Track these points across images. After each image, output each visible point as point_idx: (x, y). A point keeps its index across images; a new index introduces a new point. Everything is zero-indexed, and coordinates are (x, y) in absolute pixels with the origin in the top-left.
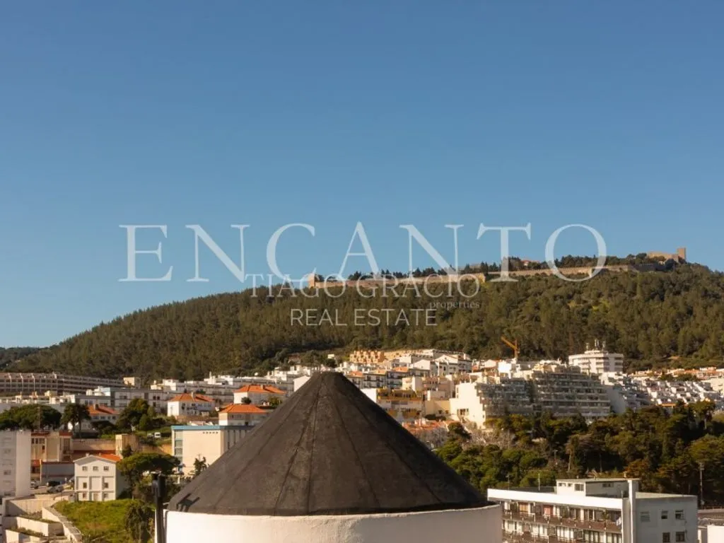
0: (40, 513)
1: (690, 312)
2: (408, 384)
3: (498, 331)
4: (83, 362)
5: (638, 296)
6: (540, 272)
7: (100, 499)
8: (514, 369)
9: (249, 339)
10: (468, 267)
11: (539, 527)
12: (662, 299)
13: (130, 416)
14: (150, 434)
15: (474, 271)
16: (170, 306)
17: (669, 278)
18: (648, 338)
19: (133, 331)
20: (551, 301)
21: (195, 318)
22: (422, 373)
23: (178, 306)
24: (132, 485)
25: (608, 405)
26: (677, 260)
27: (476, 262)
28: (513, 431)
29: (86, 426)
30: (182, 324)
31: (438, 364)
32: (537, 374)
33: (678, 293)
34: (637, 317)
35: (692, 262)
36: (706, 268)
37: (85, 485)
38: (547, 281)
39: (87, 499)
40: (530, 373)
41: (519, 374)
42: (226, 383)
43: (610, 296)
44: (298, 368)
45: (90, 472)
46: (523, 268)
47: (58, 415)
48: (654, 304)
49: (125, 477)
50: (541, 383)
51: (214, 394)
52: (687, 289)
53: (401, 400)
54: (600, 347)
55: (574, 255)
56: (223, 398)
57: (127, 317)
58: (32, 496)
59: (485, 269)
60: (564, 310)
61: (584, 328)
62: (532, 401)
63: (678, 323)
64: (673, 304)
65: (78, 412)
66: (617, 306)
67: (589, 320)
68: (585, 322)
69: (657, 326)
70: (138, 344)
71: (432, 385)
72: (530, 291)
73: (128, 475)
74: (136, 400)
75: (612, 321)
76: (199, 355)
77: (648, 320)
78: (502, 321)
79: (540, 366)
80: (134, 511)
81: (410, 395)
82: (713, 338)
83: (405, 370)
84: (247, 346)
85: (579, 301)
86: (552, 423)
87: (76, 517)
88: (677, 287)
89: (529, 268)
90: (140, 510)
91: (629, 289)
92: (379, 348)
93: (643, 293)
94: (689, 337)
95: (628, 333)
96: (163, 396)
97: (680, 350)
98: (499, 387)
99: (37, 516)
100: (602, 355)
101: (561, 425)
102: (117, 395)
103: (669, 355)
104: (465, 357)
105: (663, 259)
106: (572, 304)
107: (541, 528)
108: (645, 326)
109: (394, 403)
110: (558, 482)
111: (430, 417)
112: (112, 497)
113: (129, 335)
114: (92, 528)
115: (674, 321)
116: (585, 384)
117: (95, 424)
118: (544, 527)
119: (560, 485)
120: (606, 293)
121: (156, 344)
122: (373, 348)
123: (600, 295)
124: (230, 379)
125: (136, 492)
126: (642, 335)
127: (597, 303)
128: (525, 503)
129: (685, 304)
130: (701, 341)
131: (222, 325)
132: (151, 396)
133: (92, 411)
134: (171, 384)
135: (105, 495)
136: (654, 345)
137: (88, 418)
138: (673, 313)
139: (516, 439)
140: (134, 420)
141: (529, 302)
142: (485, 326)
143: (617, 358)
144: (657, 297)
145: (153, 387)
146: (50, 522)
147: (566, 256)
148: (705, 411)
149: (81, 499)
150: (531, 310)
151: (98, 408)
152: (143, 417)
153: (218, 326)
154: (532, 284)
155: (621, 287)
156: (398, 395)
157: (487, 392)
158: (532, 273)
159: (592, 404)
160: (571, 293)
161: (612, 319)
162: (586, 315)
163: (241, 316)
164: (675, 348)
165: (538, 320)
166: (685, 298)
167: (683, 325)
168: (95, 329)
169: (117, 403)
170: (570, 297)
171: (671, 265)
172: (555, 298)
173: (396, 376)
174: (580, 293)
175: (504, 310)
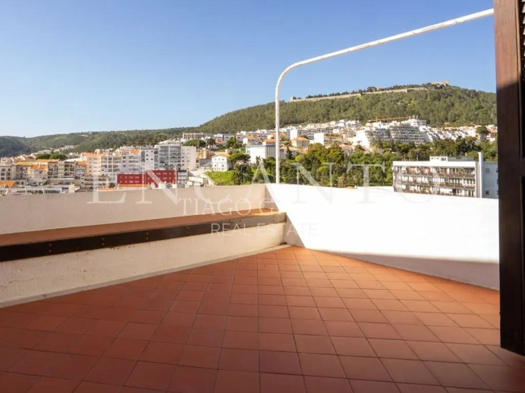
0: (200, 176)
1: (453, 105)
2: (335, 132)
3: (367, 115)
4: (211, 130)
5: (429, 99)
6: (384, 92)
7: (221, 171)
8: (380, 125)
9: (269, 121)
10: (353, 91)
11: (422, 177)
12: (440, 100)
13: (230, 144)
14: (237, 150)
15: (356, 93)
16: (240, 110)
17: (442, 92)
18: (434, 115)
19: (228, 119)
20: (390, 103)
21: (250, 114)
22: (340, 128)
23: (243, 110)
24: (233, 165)
25: (423, 139)
26: (445, 85)
27: (357, 90)
28: (383, 148)
29: (215, 147)
30: (245, 116)
31: (347, 125)
32: (391, 127)
33: (446, 97)
34: (429, 108)
35: (452, 85)
36: (459, 88)
37: (215, 166)
38: (387, 95)
39: (216, 171)
40: (389, 126)
41: (383, 127)
42: (264, 132)
43: (416, 100)
44: (291, 127)
45: (217, 161)
46: (376, 90)
47: (204, 143)
48: (436, 102)
49: (230, 163)
50: (393, 130)
51: (259, 136)
52: (451, 96)
53: (334, 137)
54: (415, 118)
55: (399, 85)
56: (263, 138)
57: (226, 115)
58: (197, 170)
59: (361, 92)
60: (395, 106)
61: (405, 112)
62: (389, 138)
63: (448, 109)
64: (445, 102)
65: (212, 142)
66: (419, 103)
67: (407, 110)
68: (405, 110)
69: (438, 110)
70: (230, 123)
71: (345, 132)
72: (380, 99)
73: (231, 162)
74: (232, 138)
75: (417, 110)
76: (251, 126)
77: (434, 108)
78: (369, 111)
79: (393, 123)
80: (235, 174)
81: (337, 136)
82: (465, 115)
83: (333, 127)
84: (268, 123)
85: (402, 102)
86: (400, 145)
87: (213, 176)
88: (446, 95)
89: (379, 90)
90: (237, 174)
91: (424, 97)
92: (319, 122)
93: (430, 98)
94: (453, 115)
95: (425, 114)
96: (241, 137)
97: (449, 120)
98: (375, 132)
99: (199, 177)
100: (416, 121)
101: (404, 146)
102: (225, 137)
103: (443, 122)
104: (358, 121)
105: (439, 84)
106: (399, 103)
107: (423, 178)
108: (433, 111)
109: (331, 138)
110: (431, 157)
111: (345, 144)
112: (225, 170)
113: (226, 120)
114: (219, 181)
115: (445, 109)
116: (412, 131)
117: (217, 146)
118: (425, 177)
119: (432, 159)
120: (414, 99)
121: (236, 124)
122: (316, 123)
123: (411, 100)
124: (265, 131)
125: (235, 168)
126: (431, 114)
127: (410, 103)
128: (414, 167)
129: (450, 102)
130: (459, 116)
131: (259, 116)
132: (237, 137)
133: (217, 141)
134: (244, 133)
135: (223, 169)
136: (437, 118)
137: (215, 144)
138: (445, 105)
139: (385, 152)
140: (231, 145)
141: (380, 103)
142: (362, 113)
143: (423, 122)
144: (437, 100)
145: (238, 134)
146: (203, 178)
147: (395, 85)
148: (471, 141)
149: (214, 171)
150: (381, 107)
151: (218, 140)
152: (235, 144)
153: (257, 116)
154: (381, 97)
155: (420, 96)
156: (332, 135)
157: (370, 134)
158: (381, 92)
159: (416, 139)
160: (398, 99)
161: (417, 108)
162: (406, 107)
163: (266, 113)
164: (447, 119)
165: (384, 110)
166: (450, 99)
167: (450, 110)
168: (215, 119)
169: (225, 139)
170: (397, 101)
171: (442, 87)
172: (391, 101)
173: (330, 129)
174: (402, 99)
175: (369, 107)
